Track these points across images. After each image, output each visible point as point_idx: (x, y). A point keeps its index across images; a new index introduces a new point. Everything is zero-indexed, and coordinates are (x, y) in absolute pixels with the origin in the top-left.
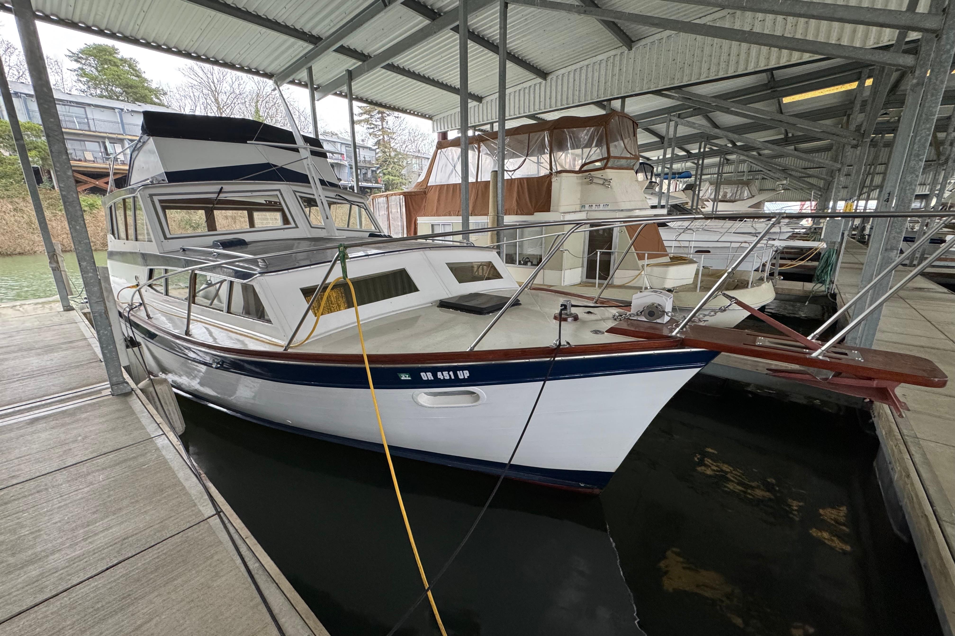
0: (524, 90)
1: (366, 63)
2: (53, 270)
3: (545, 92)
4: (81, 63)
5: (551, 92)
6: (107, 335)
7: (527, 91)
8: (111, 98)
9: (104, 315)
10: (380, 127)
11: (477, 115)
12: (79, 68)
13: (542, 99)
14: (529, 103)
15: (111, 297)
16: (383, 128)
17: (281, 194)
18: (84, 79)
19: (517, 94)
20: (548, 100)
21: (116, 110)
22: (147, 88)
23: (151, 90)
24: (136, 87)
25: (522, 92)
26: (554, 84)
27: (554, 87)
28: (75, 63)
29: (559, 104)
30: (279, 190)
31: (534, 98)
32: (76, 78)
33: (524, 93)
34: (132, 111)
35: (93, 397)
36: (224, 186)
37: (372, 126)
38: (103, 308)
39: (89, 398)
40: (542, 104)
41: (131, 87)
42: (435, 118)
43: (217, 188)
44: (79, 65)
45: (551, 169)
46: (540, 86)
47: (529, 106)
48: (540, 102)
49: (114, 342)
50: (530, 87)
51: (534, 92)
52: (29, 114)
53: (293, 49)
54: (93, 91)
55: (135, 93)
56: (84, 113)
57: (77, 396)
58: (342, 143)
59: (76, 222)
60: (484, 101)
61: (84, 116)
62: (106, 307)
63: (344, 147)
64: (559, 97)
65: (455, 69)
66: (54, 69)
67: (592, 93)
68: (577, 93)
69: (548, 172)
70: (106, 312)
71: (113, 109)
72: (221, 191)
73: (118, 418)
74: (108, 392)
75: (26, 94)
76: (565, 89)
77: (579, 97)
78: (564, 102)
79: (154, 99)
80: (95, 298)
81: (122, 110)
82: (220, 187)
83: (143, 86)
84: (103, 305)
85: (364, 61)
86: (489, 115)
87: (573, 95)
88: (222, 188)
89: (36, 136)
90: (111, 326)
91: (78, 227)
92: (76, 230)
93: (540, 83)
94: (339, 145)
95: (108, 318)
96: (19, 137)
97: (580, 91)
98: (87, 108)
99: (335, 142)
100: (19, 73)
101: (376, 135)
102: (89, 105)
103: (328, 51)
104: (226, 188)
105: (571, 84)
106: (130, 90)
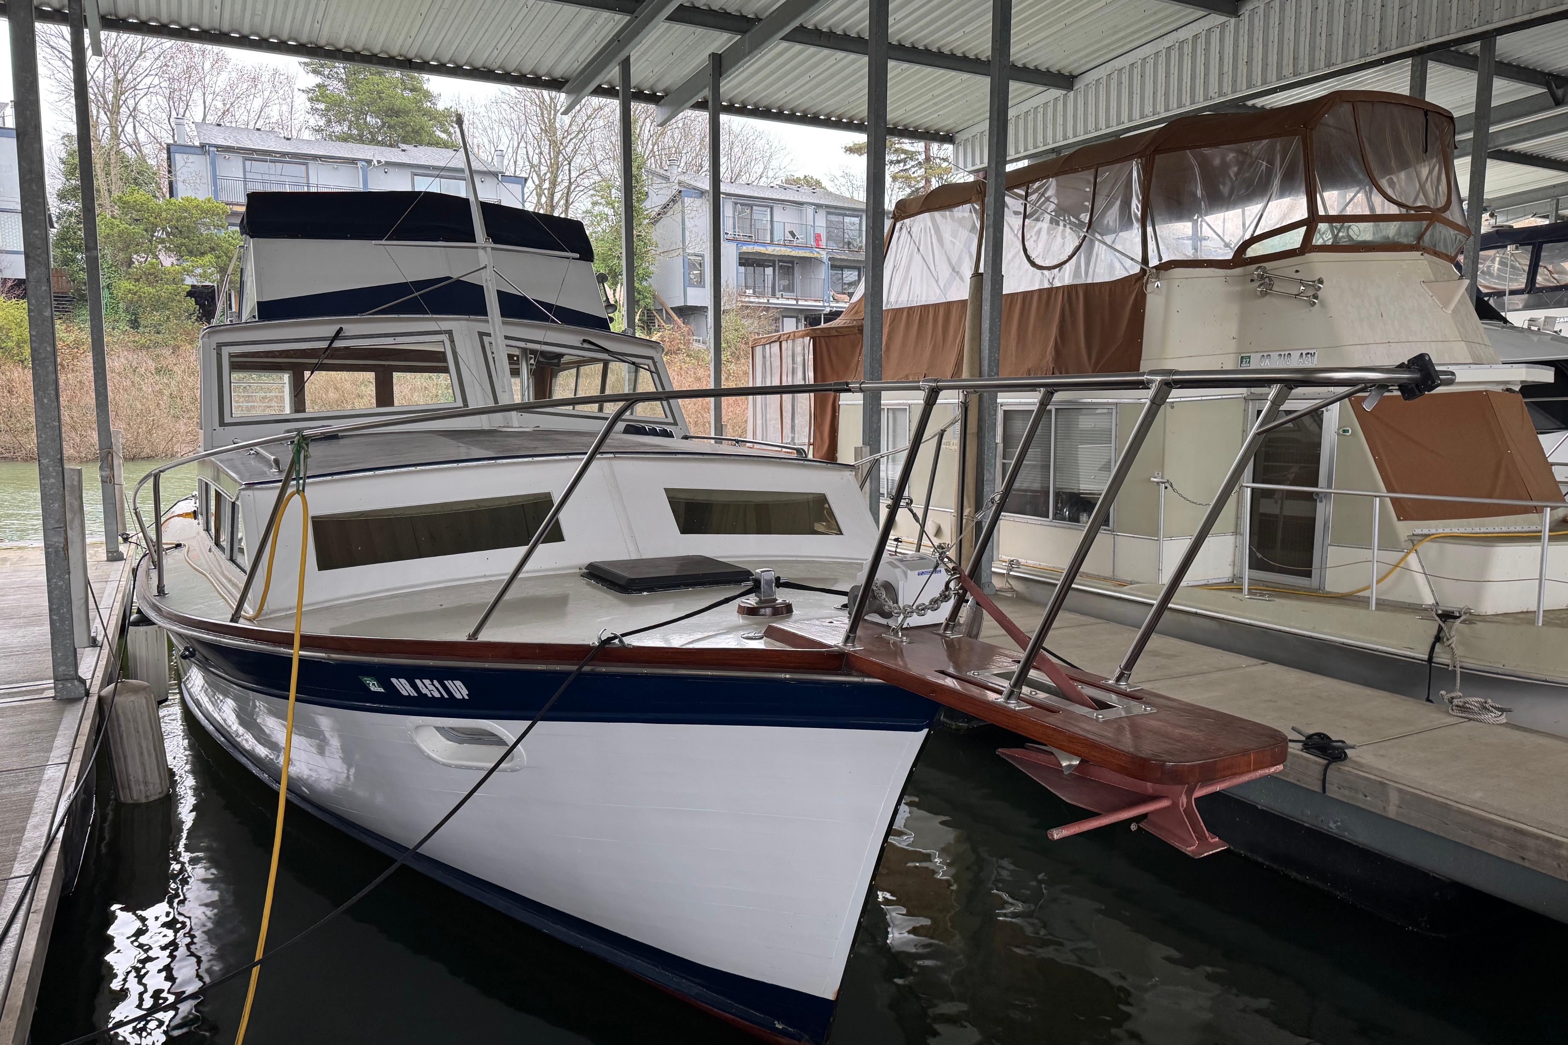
0: (1181, 48)
1: (748, 35)
2: (103, 482)
3: (1236, 46)
4: (324, 75)
5: (1251, 47)
6: (61, 587)
7: (1188, 49)
8: (361, 140)
9: (62, 553)
10: (922, 157)
11: (1060, 120)
12: (318, 86)
13: (1228, 68)
14: (1193, 78)
15: (77, 522)
16: (928, 159)
17: (452, 341)
18: (322, 106)
19: (1162, 59)
20: (1242, 69)
21: (360, 164)
22: (427, 113)
23: (432, 115)
24: (407, 113)
25: (1174, 54)
26: (1258, 23)
27: (1258, 35)
28: (311, 75)
29: (1272, 75)
30: (450, 333)
31: (1207, 65)
32: (308, 104)
33: (1181, 56)
34: (388, 164)
35: (26, 698)
36: (344, 326)
37: (903, 156)
38: (62, 540)
39: (21, 698)
40: (1227, 79)
41: (397, 113)
42: (960, 138)
43: (329, 330)
44: (318, 80)
45: (1145, 260)
46: (1222, 33)
47: (1193, 88)
48: (1221, 74)
49: (70, 602)
50: (1196, 37)
51: (1207, 50)
52: (215, 184)
53: (596, 26)
54: (338, 129)
55: (404, 125)
56: (304, 175)
57: (9, 694)
58: (818, 206)
59: (44, 392)
60: (1079, 85)
61: (305, 181)
62: (66, 539)
63: (822, 214)
64: (1273, 58)
65: (979, 16)
66: (281, 92)
67: (1364, 37)
68: (1322, 42)
69: (1136, 269)
70: (66, 548)
71: (353, 161)
72: (337, 336)
73: (31, 732)
74: (52, 693)
75: (217, 146)
76: (1290, 34)
77: (1329, 52)
78: (1288, 70)
79: (438, 133)
80: (53, 522)
81: (369, 162)
82: (337, 327)
83: (419, 109)
84: (63, 534)
85: (743, 32)
86: (1091, 119)
87: (1312, 49)
88: (341, 329)
89: (217, 227)
90: (69, 573)
91: (46, 401)
92: (42, 404)
93: (1223, 25)
94: (810, 210)
95: (67, 558)
96: (92, 245)
97: (1330, 35)
98: (312, 165)
99: (801, 204)
100: (224, 104)
101: (908, 178)
102: (315, 157)
103: (655, 21)
104: (350, 329)
105: (1306, 22)
106: (394, 121)
